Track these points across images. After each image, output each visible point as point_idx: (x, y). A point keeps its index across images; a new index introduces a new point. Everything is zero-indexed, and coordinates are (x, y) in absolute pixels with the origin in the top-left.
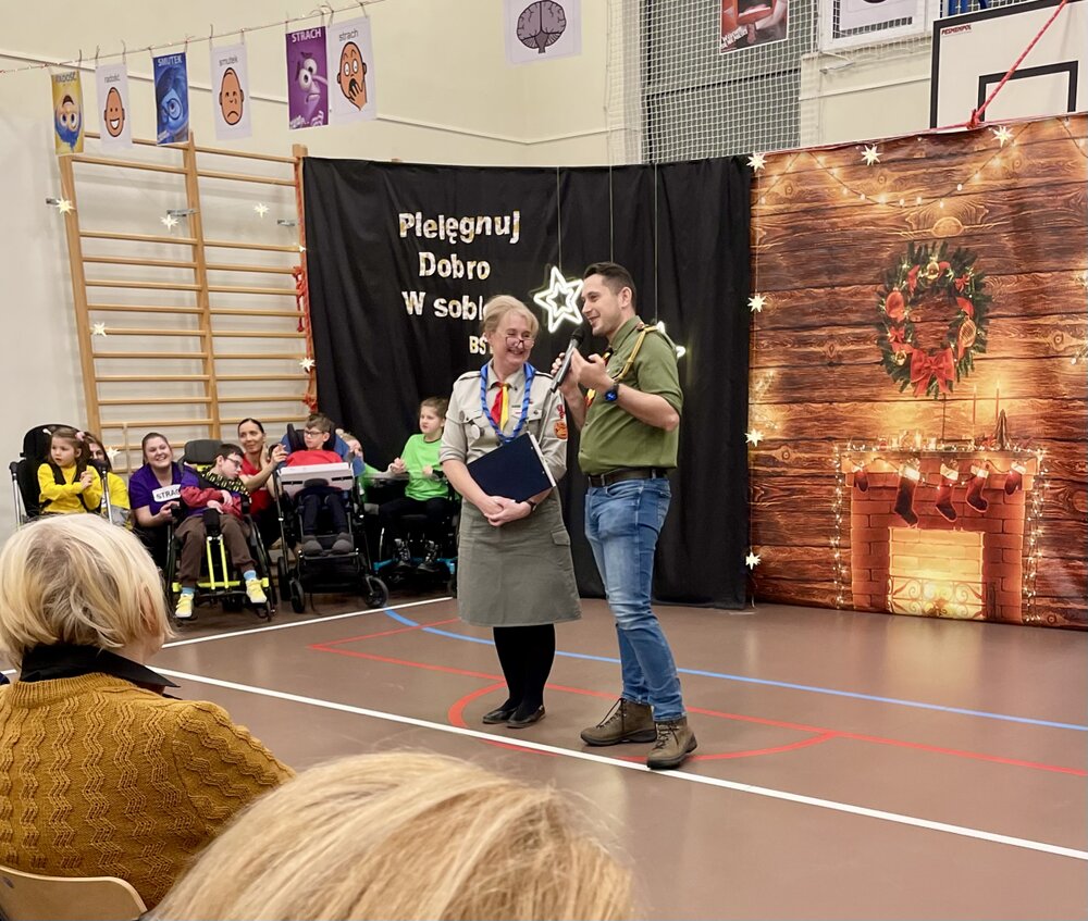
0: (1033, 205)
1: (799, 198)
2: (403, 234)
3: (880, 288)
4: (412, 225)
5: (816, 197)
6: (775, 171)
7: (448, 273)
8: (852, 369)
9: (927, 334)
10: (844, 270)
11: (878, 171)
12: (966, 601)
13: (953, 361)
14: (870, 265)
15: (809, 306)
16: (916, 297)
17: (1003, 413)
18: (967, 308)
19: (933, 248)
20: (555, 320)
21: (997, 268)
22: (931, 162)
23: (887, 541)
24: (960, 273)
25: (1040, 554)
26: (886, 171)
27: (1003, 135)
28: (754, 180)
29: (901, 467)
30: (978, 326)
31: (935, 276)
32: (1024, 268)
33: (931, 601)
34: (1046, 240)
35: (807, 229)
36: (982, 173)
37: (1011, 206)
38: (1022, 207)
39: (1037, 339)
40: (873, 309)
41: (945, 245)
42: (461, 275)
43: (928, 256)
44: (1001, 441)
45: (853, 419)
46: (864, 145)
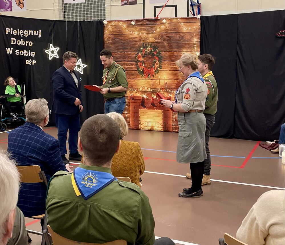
0: (172, 37)
1: (116, 31)
2: (7, 33)
3: (136, 53)
4: (10, 31)
5: (120, 31)
6: (110, 25)
7: (20, 44)
8: (129, 72)
9: (147, 64)
10: (127, 49)
11: (135, 27)
12: (159, 127)
13: (154, 70)
14: (134, 48)
15: (118, 56)
16: (145, 55)
17: (166, 83)
18: (157, 59)
19: (148, 45)
20: (51, 57)
21: (164, 50)
22: (147, 26)
23: (139, 112)
24: (155, 51)
25: (176, 115)
26: (137, 27)
27: (164, 21)
28: (104, 26)
29: (142, 95)
30: (160, 63)
31: (149, 51)
32: (170, 50)
33: (150, 127)
34: (175, 45)
35: (118, 39)
36: (159, 29)
37: (167, 36)
38: (169, 37)
39: (173, 66)
40: (134, 58)
41: (151, 44)
42: (24, 44)
43: (147, 46)
44: (166, 89)
45: (130, 83)
46: (131, 21)
